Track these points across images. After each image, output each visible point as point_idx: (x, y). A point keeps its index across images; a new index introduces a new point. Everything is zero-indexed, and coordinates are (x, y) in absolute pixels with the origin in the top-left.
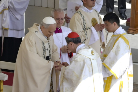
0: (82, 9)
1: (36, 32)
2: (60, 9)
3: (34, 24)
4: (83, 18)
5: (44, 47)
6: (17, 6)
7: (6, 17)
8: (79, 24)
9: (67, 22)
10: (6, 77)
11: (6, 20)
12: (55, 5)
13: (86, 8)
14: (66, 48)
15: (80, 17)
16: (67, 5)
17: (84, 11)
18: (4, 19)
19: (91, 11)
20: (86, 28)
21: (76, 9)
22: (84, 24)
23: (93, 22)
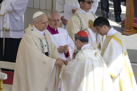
0: (79, 11)
1: (32, 30)
2: (56, 12)
3: (30, 25)
4: (80, 20)
5: (41, 43)
6: (16, 8)
7: (6, 19)
8: (76, 25)
9: (64, 24)
10: (5, 77)
11: (6, 21)
12: (52, 7)
13: (83, 11)
14: (63, 48)
15: (77, 18)
16: (64, 8)
17: (82, 13)
18: (5, 20)
19: (88, 13)
20: (83, 29)
21: (72, 11)
22: (81, 26)
23: (89, 23)
